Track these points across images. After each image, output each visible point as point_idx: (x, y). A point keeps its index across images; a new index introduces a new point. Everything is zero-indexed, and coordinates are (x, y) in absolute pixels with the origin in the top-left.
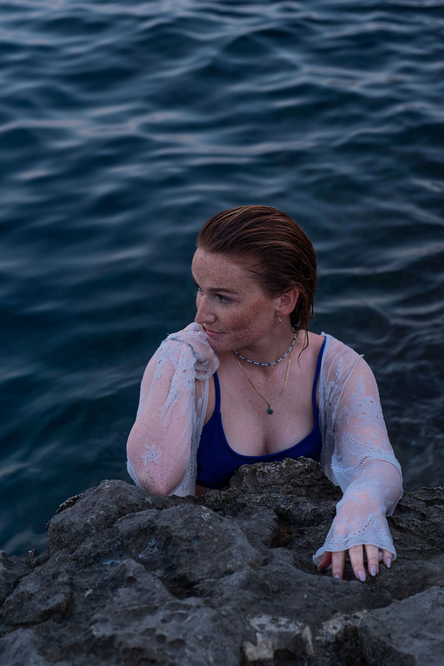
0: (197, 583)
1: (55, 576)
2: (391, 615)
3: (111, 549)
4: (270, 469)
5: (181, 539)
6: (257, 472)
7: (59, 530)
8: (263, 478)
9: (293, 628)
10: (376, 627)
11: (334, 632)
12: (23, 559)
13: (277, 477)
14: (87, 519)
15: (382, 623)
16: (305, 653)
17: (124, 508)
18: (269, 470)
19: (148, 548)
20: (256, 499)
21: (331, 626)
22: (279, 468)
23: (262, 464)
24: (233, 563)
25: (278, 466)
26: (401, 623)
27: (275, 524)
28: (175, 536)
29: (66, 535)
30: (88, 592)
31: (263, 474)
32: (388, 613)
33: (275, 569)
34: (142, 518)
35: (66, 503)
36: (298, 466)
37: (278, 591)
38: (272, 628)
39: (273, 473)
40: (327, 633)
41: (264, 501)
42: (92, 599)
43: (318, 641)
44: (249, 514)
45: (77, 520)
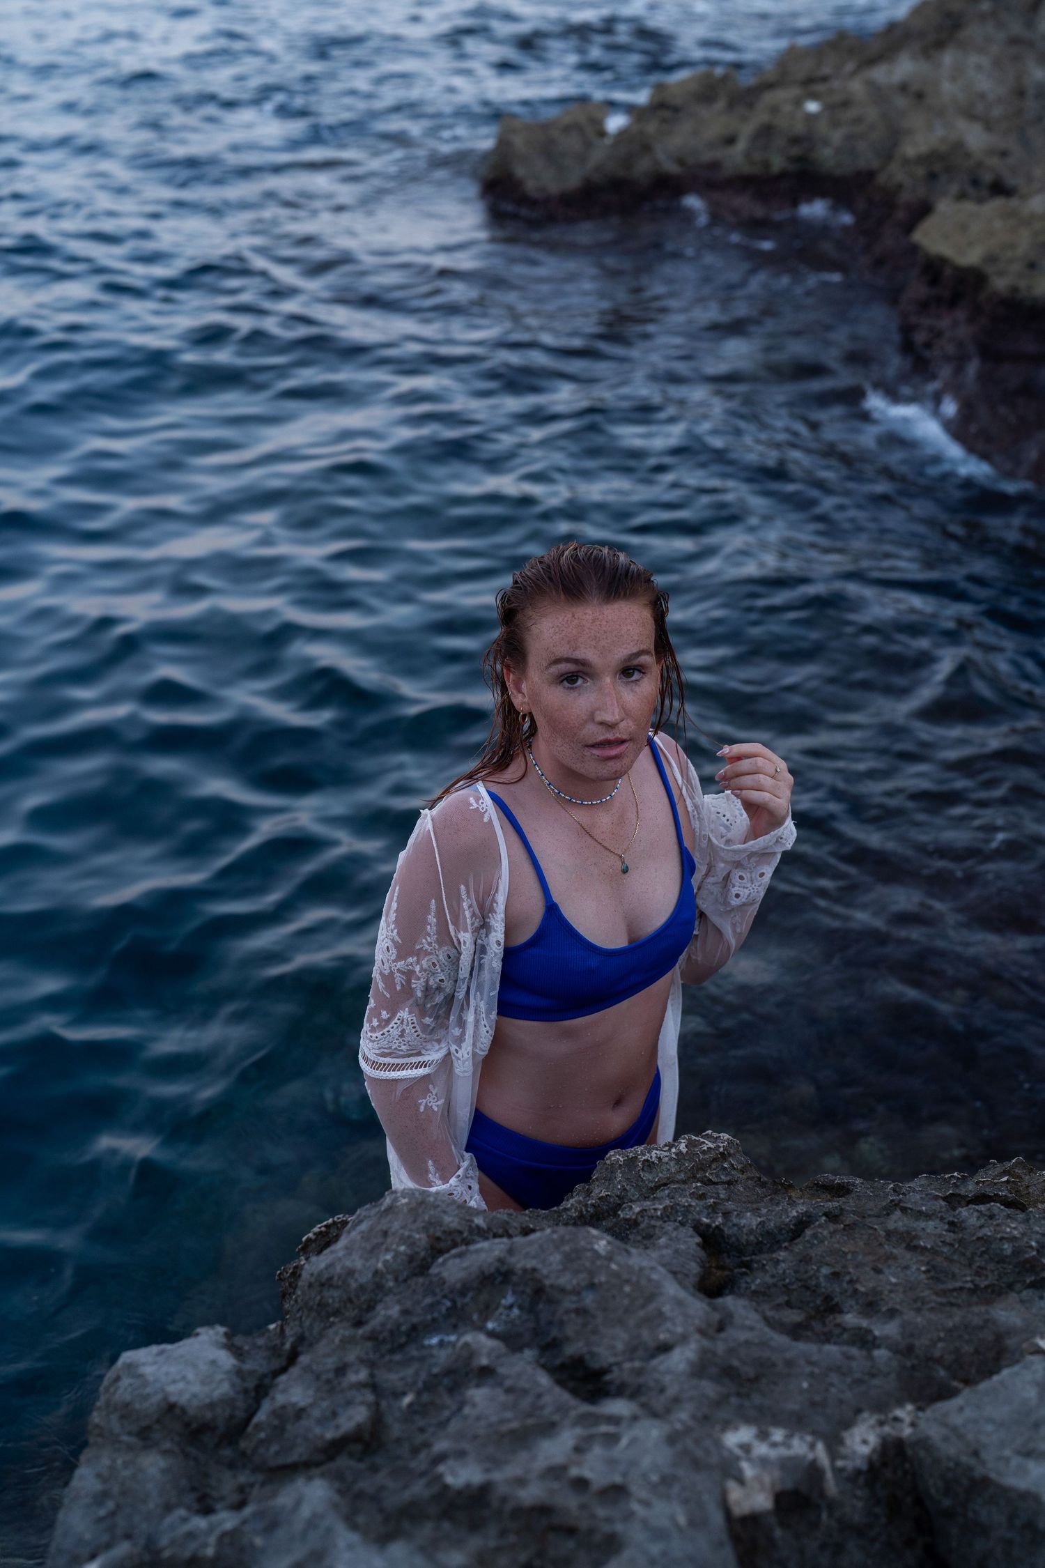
0: (607, 1371)
1: (341, 1370)
2: (969, 1413)
3: (436, 1315)
4: (661, 1156)
5: (562, 1290)
6: (640, 1162)
7: (322, 1285)
8: (651, 1172)
9: (799, 1447)
10: (946, 1439)
11: (865, 1450)
12: (261, 1342)
13: (673, 1170)
14: (378, 1262)
15: (954, 1429)
16: (822, 1494)
17: (438, 1239)
18: (660, 1158)
19: (501, 1310)
20: (655, 1210)
21: (858, 1439)
22: (677, 1154)
23: (645, 1148)
24: (669, 1331)
25: (673, 1150)
26: (990, 1428)
27: (702, 1254)
28: (552, 1286)
29: (336, 1294)
30: (407, 1400)
31: (649, 1165)
32: (961, 1409)
33: (743, 1336)
34: (483, 1256)
35: (315, 1234)
36: (708, 1148)
37: (757, 1379)
38: (762, 1449)
39: (667, 1163)
40: (854, 1452)
41: (668, 1214)
42: (415, 1412)
43: (842, 1470)
44: (649, 1237)
45: (358, 1264)
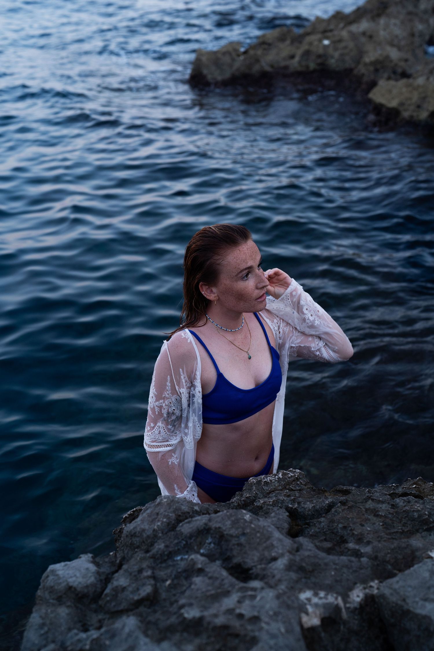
0: (251, 569)
3: (179, 547)
4: (272, 479)
5: (231, 536)
6: (263, 482)
8: (267, 486)
9: (331, 599)
11: (358, 599)
12: (107, 560)
13: (277, 485)
14: (154, 526)
15: (395, 590)
16: (341, 618)
17: (180, 516)
19: (206, 545)
20: (269, 502)
21: (355, 595)
22: (278, 478)
24: (276, 552)
28: (227, 534)
30: (168, 583)
31: (266, 483)
34: (198, 522)
35: (128, 515)
36: (291, 476)
38: (315, 600)
39: (274, 482)
41: (275, 503)
42: (172, 588)
